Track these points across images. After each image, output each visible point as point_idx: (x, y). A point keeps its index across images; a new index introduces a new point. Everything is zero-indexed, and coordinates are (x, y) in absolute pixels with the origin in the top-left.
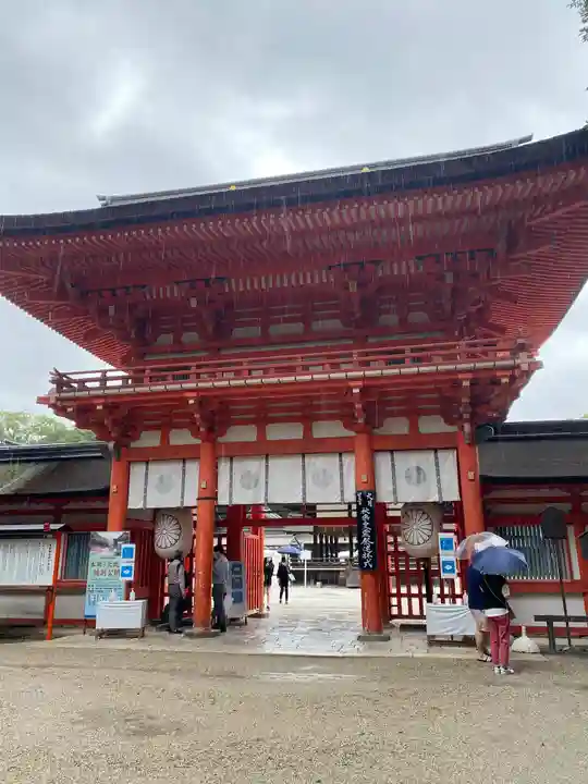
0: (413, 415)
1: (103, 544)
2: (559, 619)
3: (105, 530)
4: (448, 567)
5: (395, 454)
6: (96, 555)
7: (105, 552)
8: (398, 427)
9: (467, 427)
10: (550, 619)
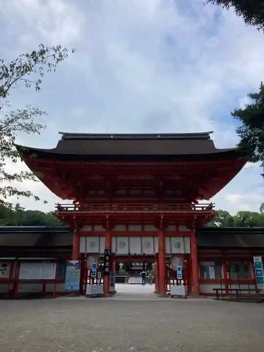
0: (177, 225)
1: (72, 265)
2: (220, 289)
3: (72, 260)
4: (179, 276)
5: (171, 238)
6: (69, 269)
7: (73, 268)
8: (172, 228)
9: (194, 231)
10: (217, 290)
